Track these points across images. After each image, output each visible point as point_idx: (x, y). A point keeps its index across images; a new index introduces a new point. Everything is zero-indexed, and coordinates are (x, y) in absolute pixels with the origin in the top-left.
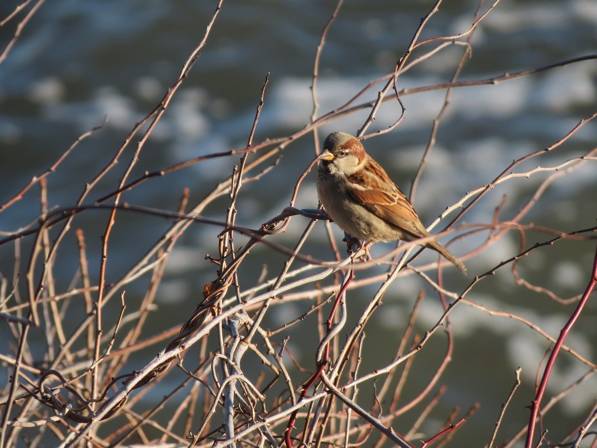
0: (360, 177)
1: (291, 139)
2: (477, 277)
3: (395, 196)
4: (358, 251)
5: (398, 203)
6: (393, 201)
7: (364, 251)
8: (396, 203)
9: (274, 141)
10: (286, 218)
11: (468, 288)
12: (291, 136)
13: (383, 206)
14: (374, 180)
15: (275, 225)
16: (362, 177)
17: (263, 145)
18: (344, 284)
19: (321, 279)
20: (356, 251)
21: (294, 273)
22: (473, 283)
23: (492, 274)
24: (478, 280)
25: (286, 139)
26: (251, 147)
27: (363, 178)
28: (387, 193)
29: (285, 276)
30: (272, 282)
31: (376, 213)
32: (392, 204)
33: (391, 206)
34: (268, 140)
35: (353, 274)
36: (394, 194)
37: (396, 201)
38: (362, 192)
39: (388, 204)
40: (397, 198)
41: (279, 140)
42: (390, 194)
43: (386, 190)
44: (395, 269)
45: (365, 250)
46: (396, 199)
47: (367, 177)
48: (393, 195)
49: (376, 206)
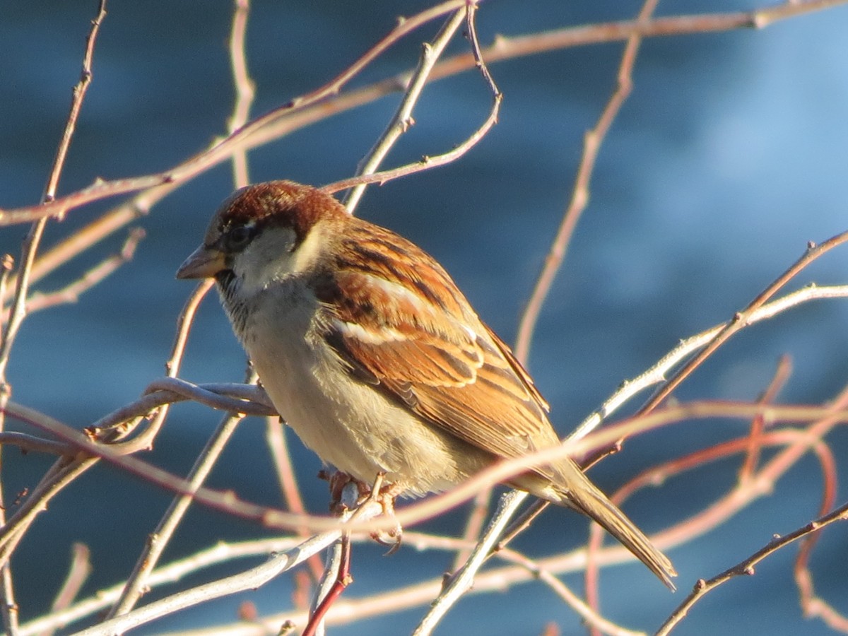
0: (361, 299)
1: (168, 180)
2: (703, 582)
3: (474, 358)
4: (361, 506)
5: (479, 378)
6: (466, 373)
7: (379, 506)
8: (473, 381)
9: (119, 187)
10: (154, 410)
11: (676, 613)
12: (167, 174)
13: (435, 389)
14: (406, 308)
15: (121, 429)
16: (367, 298)
17: (87, 196)
18: (319, 602)
19: (253, 586)
20: (356, 507)
21: (176, 571)
22: (691, 597)
23: (747, 572)
24: (705, 589)
25: (151, 180)
26: (53, 205)
27: (372, 301)
28: (447, 348)
29: (148, 578)
30: (110, 596)
31: (414, 410)
32: (461, 385)
33: (460, 390)
34: (99, 182)
35: (346, 573)
36: (470, 350)
37: (474, 373)
38: (371, 347)
39: (448, 384)
40: (480, 365)
41: (133, 184)
42: (455, 352)
43: (443, 338)
44: (470, 561)
45: (381, 502)
46: (474, 367)
47: (385, 298)
48: (465, 353)
49: (413, 390)
